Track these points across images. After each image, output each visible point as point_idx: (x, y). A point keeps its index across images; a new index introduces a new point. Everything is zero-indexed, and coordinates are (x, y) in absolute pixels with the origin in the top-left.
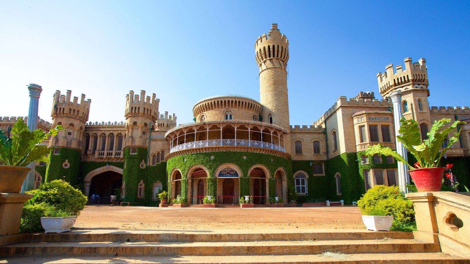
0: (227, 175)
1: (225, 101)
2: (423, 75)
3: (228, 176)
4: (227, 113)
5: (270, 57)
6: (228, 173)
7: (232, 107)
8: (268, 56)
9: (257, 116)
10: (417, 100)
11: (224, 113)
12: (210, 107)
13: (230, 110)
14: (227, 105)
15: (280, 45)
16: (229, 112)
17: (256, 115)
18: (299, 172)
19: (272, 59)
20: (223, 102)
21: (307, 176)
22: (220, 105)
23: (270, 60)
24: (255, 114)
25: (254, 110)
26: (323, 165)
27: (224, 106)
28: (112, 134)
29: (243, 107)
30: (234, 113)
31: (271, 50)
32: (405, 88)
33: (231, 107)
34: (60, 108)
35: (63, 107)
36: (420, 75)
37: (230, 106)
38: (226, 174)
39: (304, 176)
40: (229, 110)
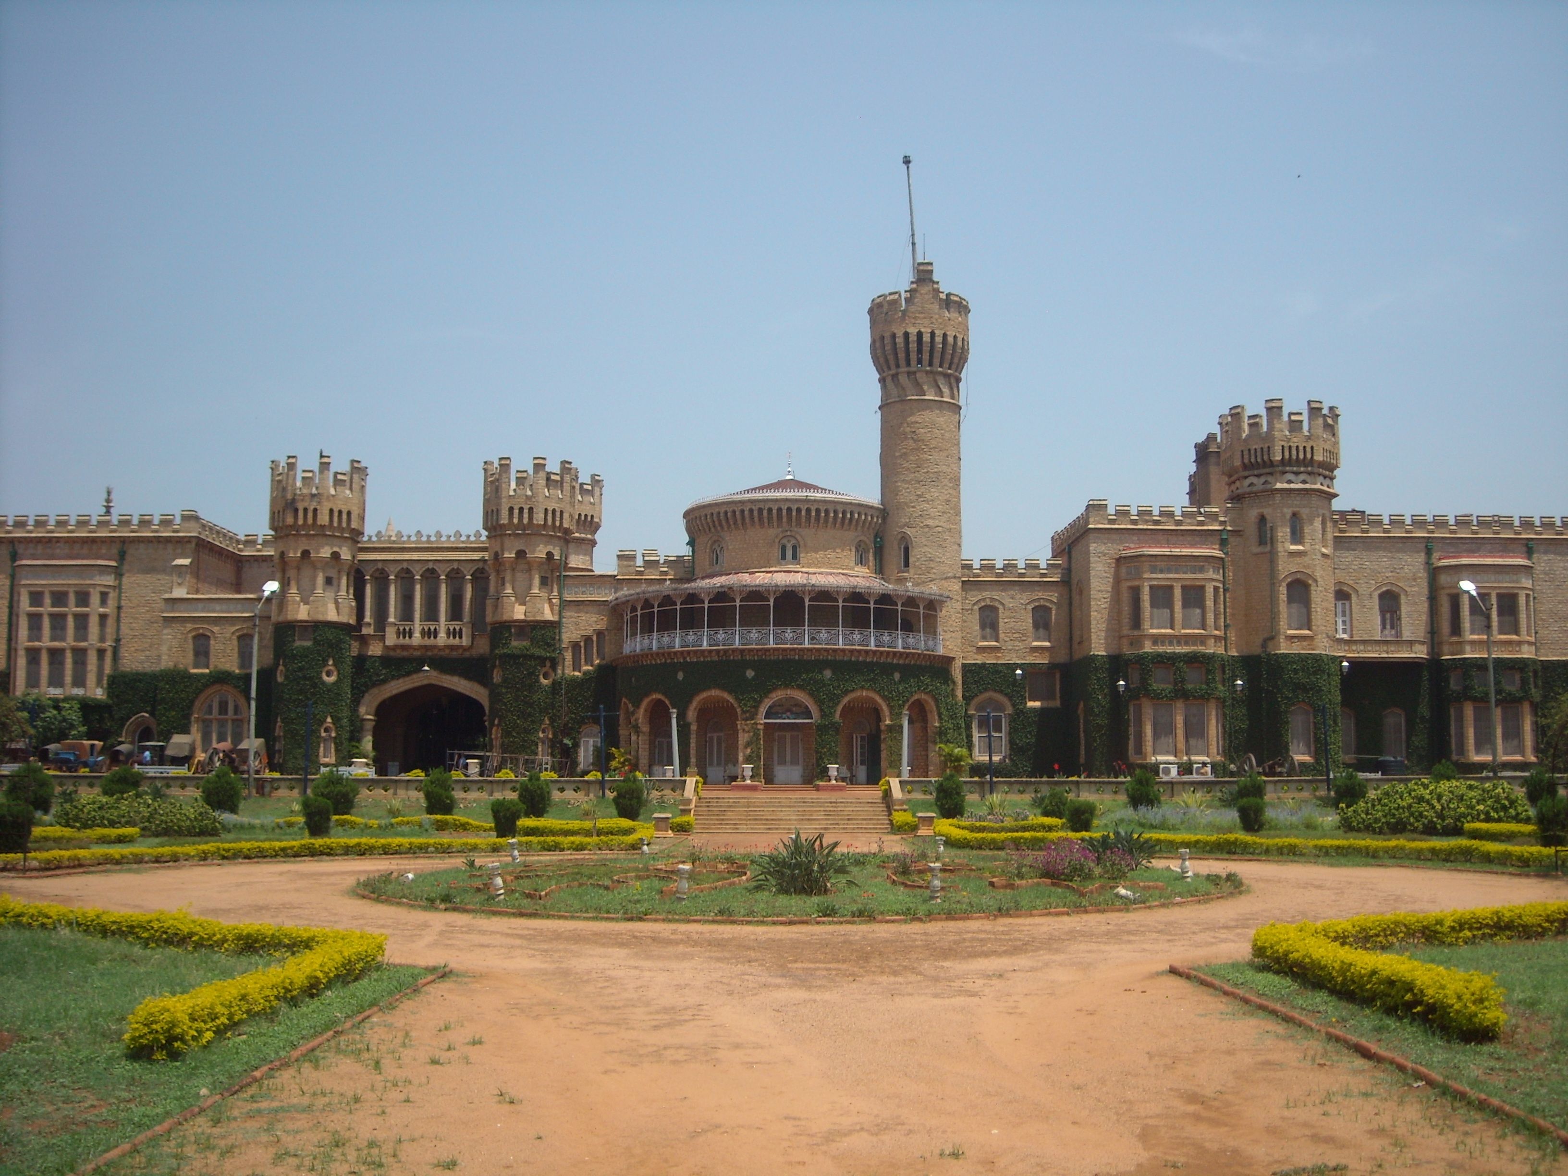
0: (784, 716)
1: (780, 510)
2: (1309, 450)
3: (789, 718)
4: (785, 541)
5: (908, 364)
6: (789, 710)
7: (799, 524)
8: (902, 362)
9: (868, 542)
10: (1288, 516)
11: (777, 540)
12: (739, 522)
13: (793, 534)
14: (785, 520)
15: (937, 332)
16: (790, 538)
17: (865, 539)
18: (987, 695)
19: (914, 373)
20: (775, 511)
21: (1010, 710)
22: (766, 520)
23: (909, 374)
24: (862, 538)
25: (859, 528)
26: (1058, 676)
27: (775, 524)
28: (433, 571)
29: (829, 525)
30: (802, 543)
31: (913, 346)
32: (1262, 479)
33: (796, 525)
34: (306, 510)
35: (312, 508)
36: (1301, 448)
37: (794, 524)
38: (783, 713)
39: (1000, 708)
40: (789, 533)
